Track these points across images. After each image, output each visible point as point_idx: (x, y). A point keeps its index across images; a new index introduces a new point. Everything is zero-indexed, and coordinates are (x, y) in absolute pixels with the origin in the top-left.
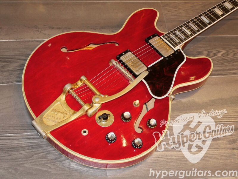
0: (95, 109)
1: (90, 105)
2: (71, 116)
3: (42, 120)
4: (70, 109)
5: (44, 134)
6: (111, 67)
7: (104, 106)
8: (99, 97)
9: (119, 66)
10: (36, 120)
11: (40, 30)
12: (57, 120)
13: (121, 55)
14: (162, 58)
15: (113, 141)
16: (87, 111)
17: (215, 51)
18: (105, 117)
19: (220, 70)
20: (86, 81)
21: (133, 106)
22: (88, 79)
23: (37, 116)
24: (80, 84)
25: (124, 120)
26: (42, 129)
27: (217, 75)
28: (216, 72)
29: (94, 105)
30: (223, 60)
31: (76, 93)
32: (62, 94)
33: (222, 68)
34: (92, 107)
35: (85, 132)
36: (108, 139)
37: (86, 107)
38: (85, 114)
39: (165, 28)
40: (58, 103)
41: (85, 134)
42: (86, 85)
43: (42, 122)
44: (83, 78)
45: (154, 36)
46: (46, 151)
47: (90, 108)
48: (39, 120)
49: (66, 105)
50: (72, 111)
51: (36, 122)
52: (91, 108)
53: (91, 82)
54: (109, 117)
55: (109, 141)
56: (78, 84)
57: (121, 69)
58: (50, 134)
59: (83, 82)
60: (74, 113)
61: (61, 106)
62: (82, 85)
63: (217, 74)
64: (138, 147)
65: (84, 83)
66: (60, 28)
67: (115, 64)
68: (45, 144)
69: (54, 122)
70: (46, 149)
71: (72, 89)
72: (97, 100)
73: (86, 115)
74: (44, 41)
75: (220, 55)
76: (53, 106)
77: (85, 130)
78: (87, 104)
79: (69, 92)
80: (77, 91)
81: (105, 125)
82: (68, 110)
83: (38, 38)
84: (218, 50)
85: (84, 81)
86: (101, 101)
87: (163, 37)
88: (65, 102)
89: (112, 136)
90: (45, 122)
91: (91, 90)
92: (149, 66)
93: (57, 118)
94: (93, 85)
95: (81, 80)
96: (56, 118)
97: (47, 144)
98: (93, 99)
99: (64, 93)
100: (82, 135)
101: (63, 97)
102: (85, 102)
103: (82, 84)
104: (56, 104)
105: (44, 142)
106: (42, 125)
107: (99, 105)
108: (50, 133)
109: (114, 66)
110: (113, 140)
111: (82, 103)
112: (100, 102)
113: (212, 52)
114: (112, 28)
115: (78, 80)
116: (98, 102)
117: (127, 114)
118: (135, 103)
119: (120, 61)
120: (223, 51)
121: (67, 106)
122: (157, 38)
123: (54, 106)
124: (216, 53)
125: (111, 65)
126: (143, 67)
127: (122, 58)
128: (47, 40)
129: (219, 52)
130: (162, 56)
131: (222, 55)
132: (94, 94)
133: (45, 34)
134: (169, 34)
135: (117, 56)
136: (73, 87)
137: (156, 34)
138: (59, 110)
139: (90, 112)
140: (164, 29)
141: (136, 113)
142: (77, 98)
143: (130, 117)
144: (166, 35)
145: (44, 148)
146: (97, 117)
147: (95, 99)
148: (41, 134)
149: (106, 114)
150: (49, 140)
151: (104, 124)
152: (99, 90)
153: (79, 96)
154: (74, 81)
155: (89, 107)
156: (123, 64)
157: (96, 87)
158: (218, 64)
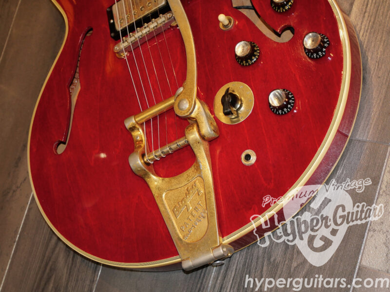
0: (205, 116)
1: (192, 125)
2: (200, 176)
3: (188, 244)
4: (185, 174)
5: (220, 251)
6: (130, 58)
7: (206, 96)
8: (180, 97)
9: (133, 39)
10: (184, 258)
12: (200, 210)
13: (112, 26)
15: (290, 99)
16: (203, 137)
18: (231, 100)
20: (137, 120)
21: (230, 31)
22: (136, 112)
23: (176, 253)
24: (140, 134)
25: (251, 60)
26: (208, 251)
29: (193, 115)
31: (156, 148)
32: (148, 180)
34: (196, 122)
35: (248, 157)
36: (283, 110)
37: (193, 136)
38: (206, 143)
40: (164, 195)
41: (253, 159)
42: (148, 122)
43: (193, 247)
44: (130, 123)
46: (260, 260)
47: (198, 126)
48: (186, 252)
49: (174, 181)
50: (191, 171)
51: (188, 259)
52: (200, 127)
53: (145, 108)
54: (233, 91)
55: (287, 108)
56: (139, 138)
57: (140, 34)
58: (225, 238)
59: (137, 126)
60: (198, 168)
62: (143, 130)
65: (141, 125)
67: (126, 44)
68: (246, 258)
69: (202, 219)
70: (258, 259)
71: (143, 155)
72: (186, 105)
73: (211, 142)
76: (166, 209)
77: (243, 156)
78: (187, 132)
79: (147, 164)
80: (152, 145)
81: (248, 106)
82: (186, 179)
85: (137, 122)
86: (189, 97)
88: (167, 179)
89: (278, 98)
90: (195, 240)
91: (162, 114)
93: (196, 209)
94: (152, 105)
95: (133, 129)
96: (194, 213)
97: (247, 253)
98: (181, 114)
99: (146, 174)
100: (253, 166)
101: (155, 181)
102: (183, 135)
103: (141, 130)
104: (165, 202)
105: (239, 258)
106: (199, 248)
107: (198, 104)
108: (223, 237)
109: (127, 49)
110: (287, 97)
111: (181, 142)
112: (192, 99)
115: (131, 135)
116: (190, 106)
117: (240, 49)
118: (225, 26)
119: (125, 33)
121: (176, 177)
123: (168, 207)
125: (125, 55)
127: (119, 28)
132: (171, 110)
133: (25, 180)
135: (111, 36)
136: (140, 150)
139: (207, 129)
141: (246, 31)
142: (166, 149)
143: (251, 44)
145: (254, 263)
146: (224, 119)
147: (182, 110)
148: (222, 258)
149: (224, 97)
150: (238, 244)
151: (245, 109)
152: (167, 96)
153: (163, 145)
154: (130, 146)
155: (195, 129)
156: (132, 29)
157: (159, 101)
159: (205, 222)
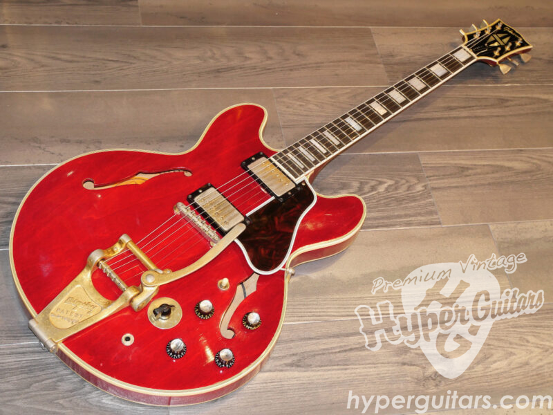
0: (147, 297)
1: (138, 289)
2: (102, 309)
3: (48, 319)
4: (100, 296)
5: (51, 345)
6: (177, 218)
7: (163, 291)
8: (155, 273)
9: (191, 215)
10: (37, 320)
11: (42, 146)
12: (77, 319)
13: (196, 194)
14: (273, 198)
15: (180, 354)
16: (131, 301)
17: (374, 182)
18: (166, 311)
19: (383, 218)
20: (129, 244)
21: (218, 290)
22: (134, 241)
23: (38, 311)
24: (118, 249)
25: (201, 315)
26: (48, 336)
27: (377, 227)
28: (375, 222)
29: (145, 288)
30: (387, 198)
31: (112, 267)
32: (85, 270)
33: (386, 214)
34: (141, 292)
35: (128, 339)
36: (170, 352)
37: (130, 293)
38: (128, 305)
39: (281, 139)
40: (78, 286)
41: (128, 344)
42: (130, 252)
43: (47, 323)
44: (125, 238)
45: (258, 157)
46: (55, 375)
47: (138, 294)
48: (41, 319)
49: (92, 289)
50: (104, 300)
51: (37, 323)
52: (139, 296)
53: (139, 246)
54: (173, 310)
55: (173, 354)
56: (115, 250)
57: (196, 220)
58: (63, 344)
59: (124, 246)
60: (109, 304)
61: (83, 291)
62: (122, 251)
63: (376, 225)
64: (225, 365)
65: (126, 248)
66: (80, 142)
67: (185, 211)
68: (53, 363)
69: (70, 323)
70: (56, 372)
71: (103, 259)
72: (150, 280)
73: (130, 308)
74: (53, 166)
75: (382, 189)
76: (69, 291)
77: (128, 335)
78: (131, 287)
79: (98, 264)
80: (114, 263)
81: (165, 326)
82: (97, 299)
83: (39, 161)
84: (380, 179)
85: (127, 244)
86: (159, 281)
87: (275, 158)
88: (91, 283)
89: (177, 345)
90: (53, 323)
91: (139, 261)
92: (248, 215)
93: (77, 314)
94: (144, 251)
95: (121, 243)
96: (74, 315)
97: (57, 363)
98: (143, 279)
99: (90, 267)
100: (123, 345)
101: (86, 276)
102: (129, 284)
103: (122, 249)
104: (74, 289)
105: (52, 358)
106: (48, 328)
107: (155, 288)
108: (63, 342)
109: (182, 214)
110: (181, 352)
111: (122, 285)
112: (157, 283)
113: (367, 183)
114: (181, 140)
115: (114, 243)
116: (151, 284)
117: (206, 305)
118: (221, 284)
119: (195, 206)
120: (388, 180)
121: (96, 291)
122: (263, 160)
123: (71, 292)
124: (376, 185)
125: (177, 212)
126: (236, 215)
127: (197, 200)
128: (59, 165)
129: (381, 183)
130: (273, 194)
131: (387, 189)
132: (145, 268)
133: (53, 154)
134: (286, 152)
135: (188, 196)
136: (106, 255)
137: (261, 153)
138: (80, 300)
139: (138, 302)
140: (279, 141)
141: (222, 301)
142: (114, 276)
143: (212, 310)
144: (280, 155)
145: (51, 371)
146: (150, 310)
147: (146, 278)
148: (45, 345)
149: (166, 305)
150: (61, 355)
151: (163, 323)
152: (153, 261)
153: (116, 272)
154: (106, 244)
155: (136, 293)
156: (199, 211)
157: (148, 255)
158: (377, 207)
159: (69, 325)
